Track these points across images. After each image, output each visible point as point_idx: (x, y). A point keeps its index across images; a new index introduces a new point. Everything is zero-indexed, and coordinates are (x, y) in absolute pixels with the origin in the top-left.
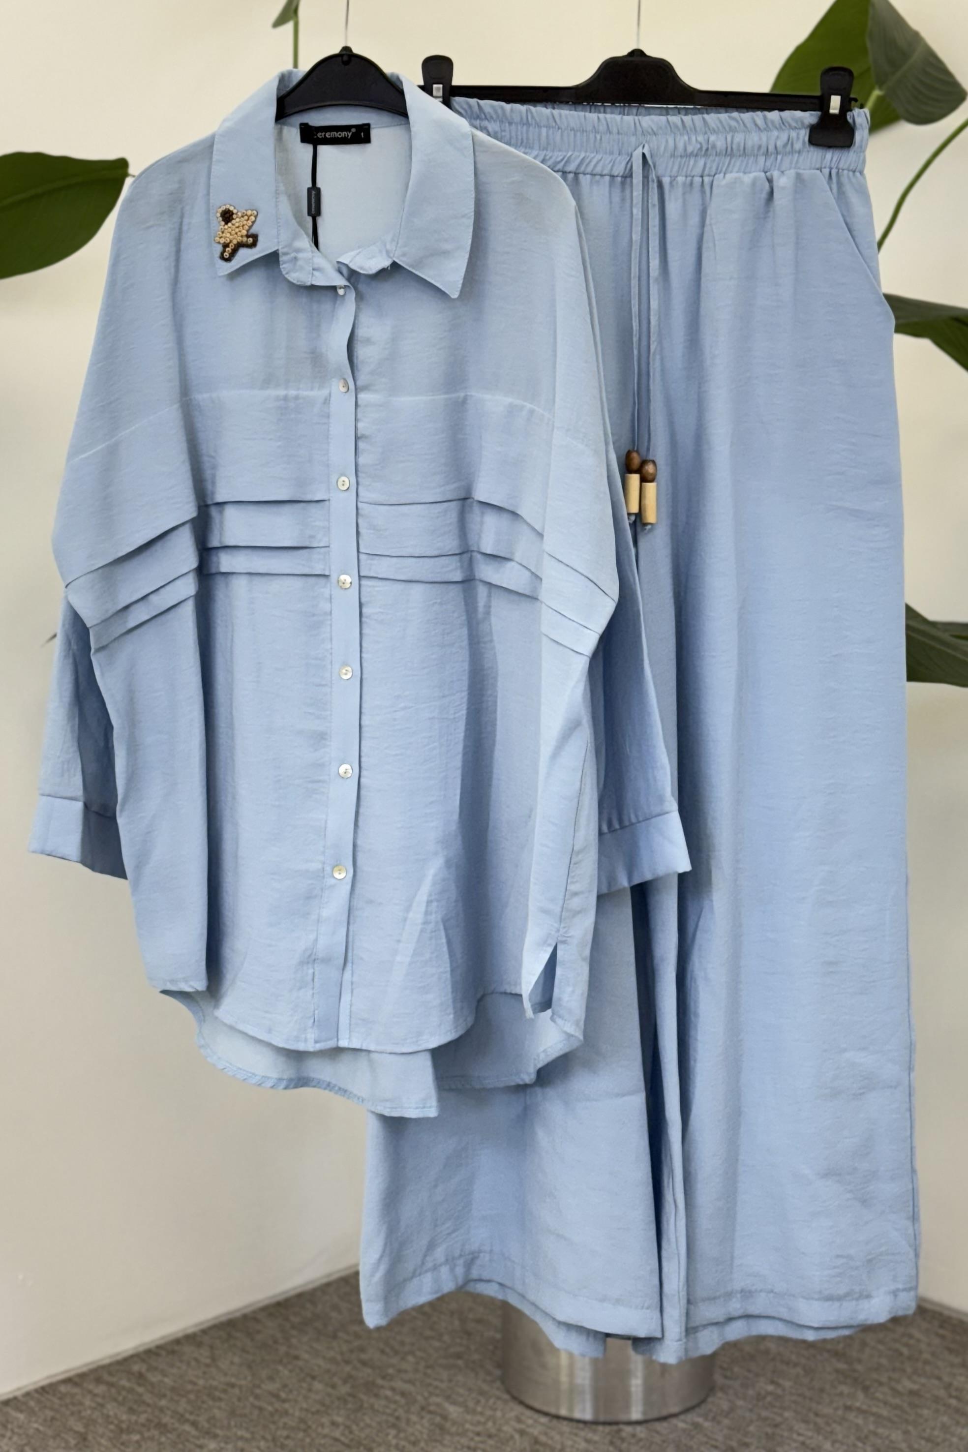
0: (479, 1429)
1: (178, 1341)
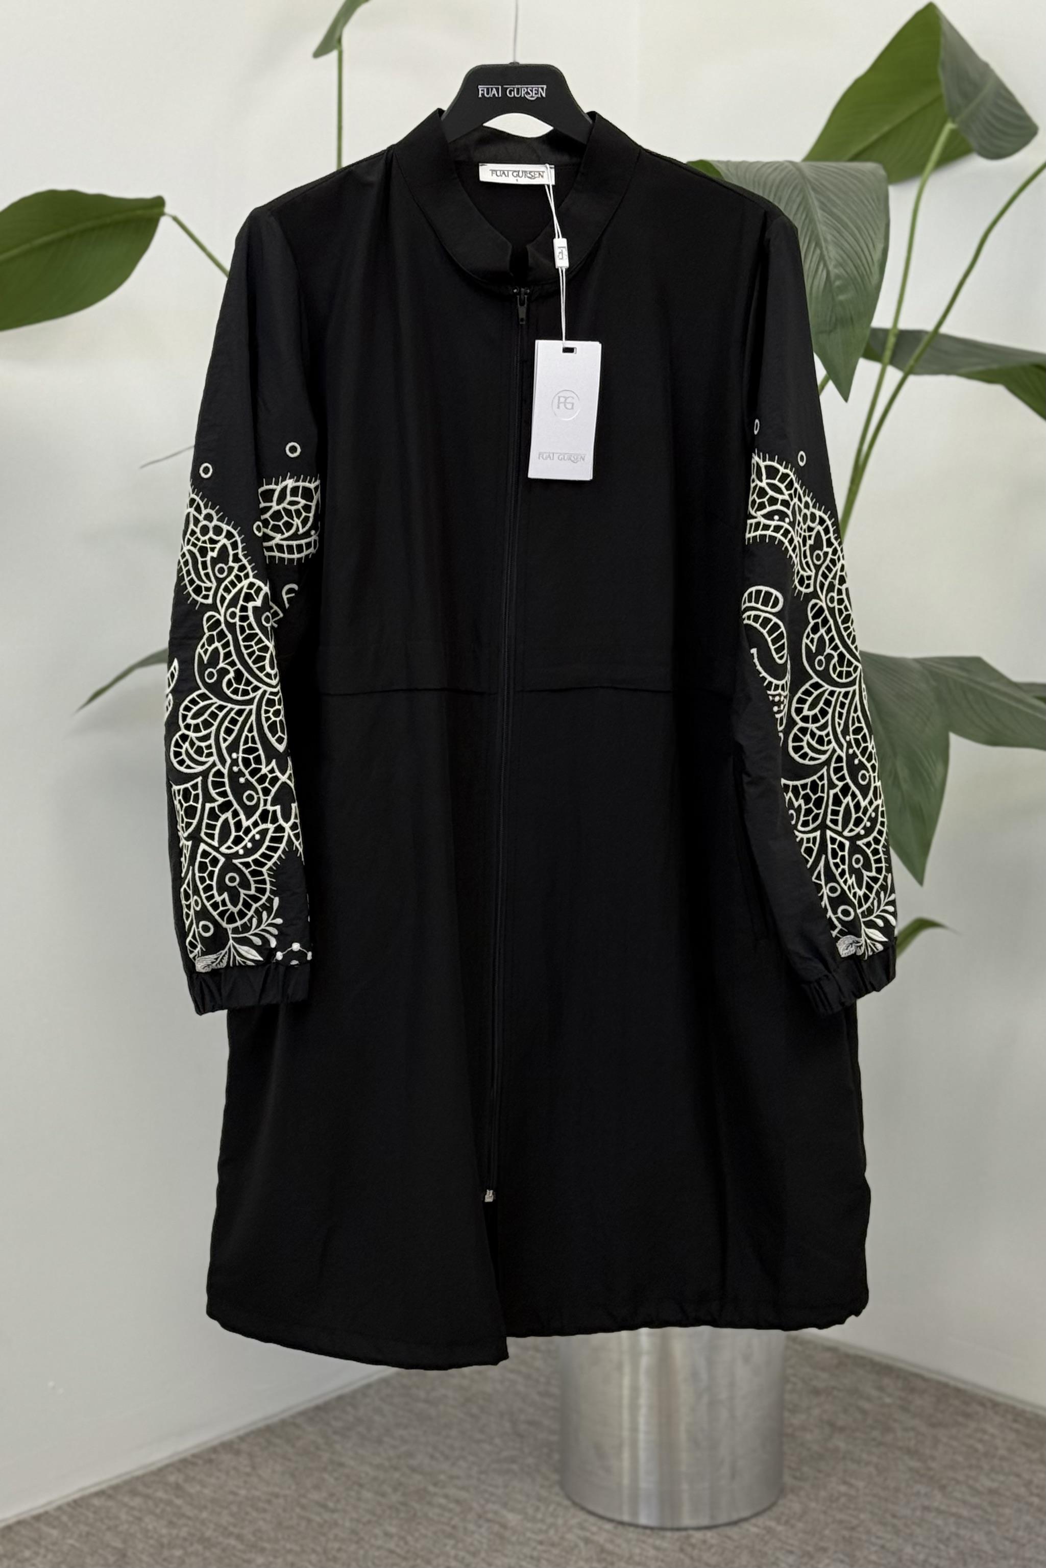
0: (541, 1537)
1: (214, 1450)
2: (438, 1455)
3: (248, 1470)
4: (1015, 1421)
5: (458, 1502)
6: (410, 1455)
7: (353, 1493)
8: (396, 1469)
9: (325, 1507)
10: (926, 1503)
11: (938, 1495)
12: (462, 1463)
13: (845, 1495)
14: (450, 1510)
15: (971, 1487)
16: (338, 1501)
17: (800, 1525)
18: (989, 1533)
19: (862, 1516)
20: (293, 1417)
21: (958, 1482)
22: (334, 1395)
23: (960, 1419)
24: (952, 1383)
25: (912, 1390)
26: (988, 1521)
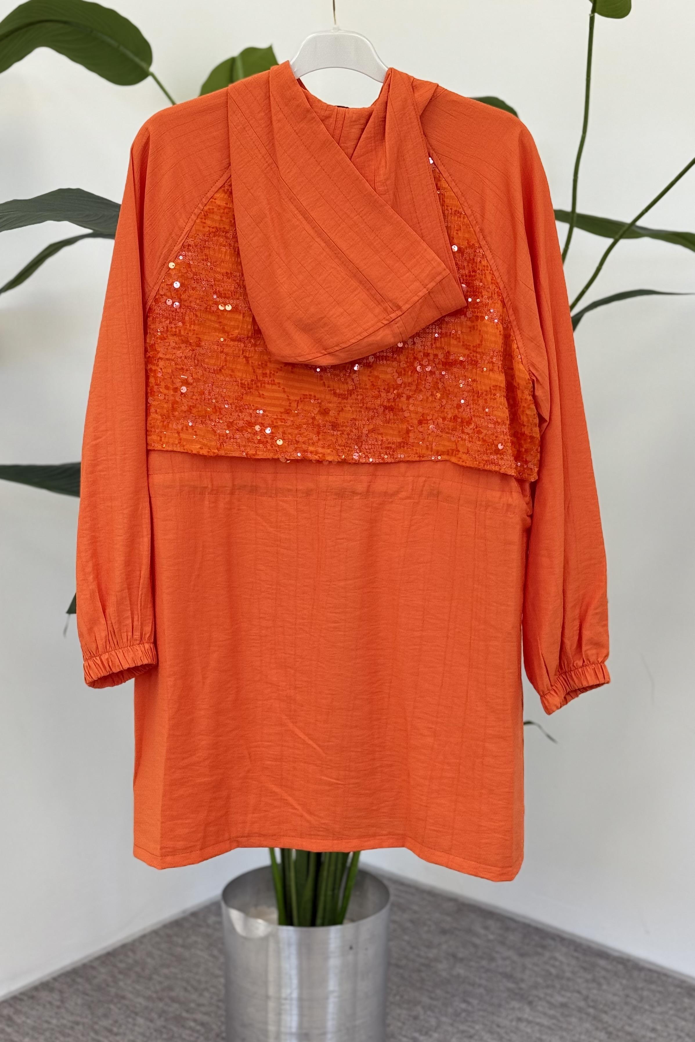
2: (189, 988)
3: (58, 1003)
4: (576, 950)
5: (203, 1024)
6: (170, 988)
7: (130, 1020)
8: (161, 999)
9: (110, 1031)
10: (519, 1015)
11: (527, 1009)
12: (207, 994)
13: (464, 1010)
14: (198, 1031)
15: (549, 1002)
16: (120, 1026)
17: (436, 1035)
18: (562, 1038)
19: (477, 1027)
20: (91, 961)
21: (540, 999)
22: (119, 944)
23: (540, 950)
24: (533, 924)
25: (507, 929)
26: (561, 1028)
